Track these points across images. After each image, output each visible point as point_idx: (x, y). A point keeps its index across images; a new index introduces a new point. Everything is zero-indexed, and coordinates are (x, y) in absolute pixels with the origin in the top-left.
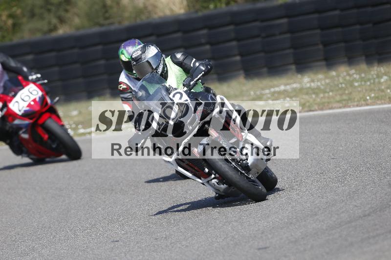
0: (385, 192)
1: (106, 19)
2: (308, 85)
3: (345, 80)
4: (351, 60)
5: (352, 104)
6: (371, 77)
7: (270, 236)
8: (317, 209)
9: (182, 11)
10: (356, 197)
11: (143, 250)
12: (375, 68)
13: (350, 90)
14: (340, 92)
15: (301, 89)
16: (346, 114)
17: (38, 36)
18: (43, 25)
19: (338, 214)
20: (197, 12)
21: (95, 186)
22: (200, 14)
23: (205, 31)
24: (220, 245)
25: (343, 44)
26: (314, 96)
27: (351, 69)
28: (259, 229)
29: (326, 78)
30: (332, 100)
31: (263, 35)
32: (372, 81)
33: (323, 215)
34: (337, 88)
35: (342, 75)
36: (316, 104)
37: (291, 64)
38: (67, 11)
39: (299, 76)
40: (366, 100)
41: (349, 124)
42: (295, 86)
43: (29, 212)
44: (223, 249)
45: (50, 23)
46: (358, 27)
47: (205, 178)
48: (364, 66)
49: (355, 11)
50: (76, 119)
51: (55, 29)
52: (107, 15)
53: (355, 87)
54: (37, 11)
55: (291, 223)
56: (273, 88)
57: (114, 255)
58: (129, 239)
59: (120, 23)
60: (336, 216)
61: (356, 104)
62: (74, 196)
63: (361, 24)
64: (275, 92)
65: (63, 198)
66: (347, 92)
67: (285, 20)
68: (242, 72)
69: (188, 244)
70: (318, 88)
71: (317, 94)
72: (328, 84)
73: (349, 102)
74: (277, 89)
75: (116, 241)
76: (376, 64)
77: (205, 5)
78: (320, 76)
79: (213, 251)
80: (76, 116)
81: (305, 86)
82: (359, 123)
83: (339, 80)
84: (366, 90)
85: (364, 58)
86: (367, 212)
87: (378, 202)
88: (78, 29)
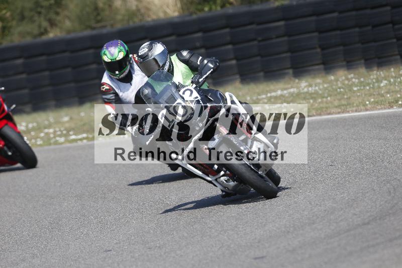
0: (386, 200)
1: (98, 22)
2: (306, 90)
3: (343, 84)
4: (350, 64)
5: (350, 109)
6: (370, 81)
7: (267, 245)
8: (315, 218)
9: (176, 14)
10: (356, 205)
11: (136, 259)
12: (375, 72)
13: (349, 95)
14: (339, 97)
15: (298, 94)
16: (344, 120)
17: (28, 40)
18: (33, 28)
19: (336, 223)
20: (191, 14)
21: (87, 194)
22: (194, 17)
23: (200, 35)
24: (215, 254)
25: (341, 48)
26: (311, 101)
27: (350, 74)
28: (256, 238)
29: (324, 82)
30: (330, 105)
31: (260, 39)
32: (371, 86)
33: (321, 223)
34: (336, 93)
35: (340, 80)
36: (313, 109)
37: (288, 68)
38: (57, 14)
39: (297, 81)
40: (365, 105)
41: (347, 129)
42: (292, 90)
43: (19, 220)
44: (218, 258)
45: (40, 26)
46: (357, 29)
47: (214, 175)
48: (363, 70)
49: (354, 13)
50: (67, 125)
51: (46, 32)
52: (99, 18)
53: (354, 92)
54: (27, 14)
55: (289, 232)
56: (270, 93)
57: (106, 265)
58: (121, 249)
59: (112, 26)
60: (335, 224)
61: (354, 109)
62: (66, 204)
63: (360, 27)
64: (271, 97)
65: (53, 206)
66: (345, 97)
67: (282, 23)
68: (238, 76)
69: (182, 254)
70: (316, 93)
71: (315, 99)
72: (326, 89)
73: (348, 107)
74: (273, 94)
75: (109, 251)
76: (376, 68)
77: (200, 7)
78: (318, 81)
79: (208, 261)
80: (67, 122)
81: (302, 91)
82: (358, 128)
83: (337, 85)
84: (365, 95)
85: (363, 61)
86: (366, 221)
87: (377, 210)
88: (69, 32)
